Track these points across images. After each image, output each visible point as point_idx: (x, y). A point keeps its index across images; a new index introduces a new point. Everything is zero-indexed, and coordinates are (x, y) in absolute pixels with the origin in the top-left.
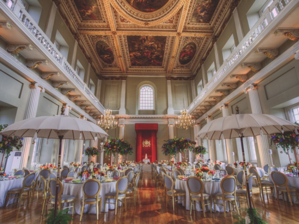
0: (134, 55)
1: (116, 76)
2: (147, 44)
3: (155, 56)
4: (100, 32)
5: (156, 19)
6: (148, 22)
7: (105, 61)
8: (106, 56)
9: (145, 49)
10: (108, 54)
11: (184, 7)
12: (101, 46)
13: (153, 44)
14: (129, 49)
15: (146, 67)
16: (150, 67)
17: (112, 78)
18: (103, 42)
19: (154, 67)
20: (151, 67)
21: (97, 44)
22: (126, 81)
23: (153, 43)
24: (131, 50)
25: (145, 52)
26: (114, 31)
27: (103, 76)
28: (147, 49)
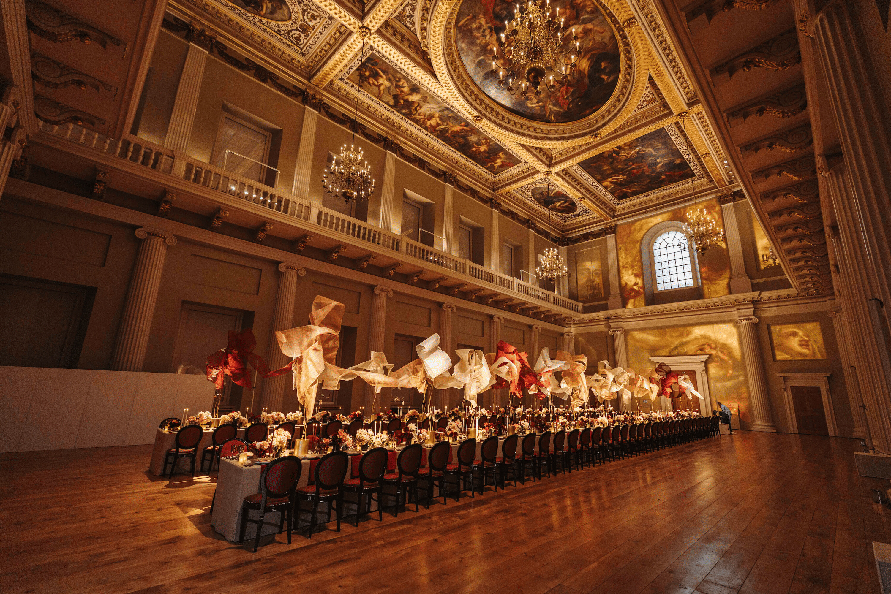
0: (612, 183)
1: (592, 230)
2: (627, 157)
3: (661, 167)
4: (524, 180)
5: (610, 120)
6: (597, 132)
7: (562, 212)
8: (558, 204)
9: (627, 165)
10: (561, 200)
11: (654, 77)
12: (542, 193)
13: (639, 151)
14: (595, 178)
15: (656, 191)
16: (665, 188)
17: (586, 237)
18: (540, 188)
19: (675, 184)
20: (669, 186)
21: (533, 195)
22: (615, 236)
23: (637, 149)
24: (599, 177)
25: (633, 169)
26: (544, 170)
27: (568, 237)
28: (633, 164)
